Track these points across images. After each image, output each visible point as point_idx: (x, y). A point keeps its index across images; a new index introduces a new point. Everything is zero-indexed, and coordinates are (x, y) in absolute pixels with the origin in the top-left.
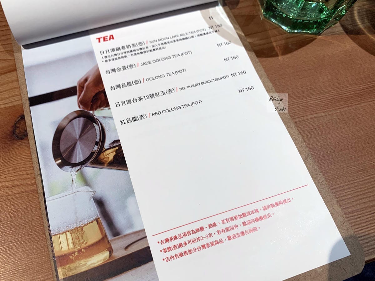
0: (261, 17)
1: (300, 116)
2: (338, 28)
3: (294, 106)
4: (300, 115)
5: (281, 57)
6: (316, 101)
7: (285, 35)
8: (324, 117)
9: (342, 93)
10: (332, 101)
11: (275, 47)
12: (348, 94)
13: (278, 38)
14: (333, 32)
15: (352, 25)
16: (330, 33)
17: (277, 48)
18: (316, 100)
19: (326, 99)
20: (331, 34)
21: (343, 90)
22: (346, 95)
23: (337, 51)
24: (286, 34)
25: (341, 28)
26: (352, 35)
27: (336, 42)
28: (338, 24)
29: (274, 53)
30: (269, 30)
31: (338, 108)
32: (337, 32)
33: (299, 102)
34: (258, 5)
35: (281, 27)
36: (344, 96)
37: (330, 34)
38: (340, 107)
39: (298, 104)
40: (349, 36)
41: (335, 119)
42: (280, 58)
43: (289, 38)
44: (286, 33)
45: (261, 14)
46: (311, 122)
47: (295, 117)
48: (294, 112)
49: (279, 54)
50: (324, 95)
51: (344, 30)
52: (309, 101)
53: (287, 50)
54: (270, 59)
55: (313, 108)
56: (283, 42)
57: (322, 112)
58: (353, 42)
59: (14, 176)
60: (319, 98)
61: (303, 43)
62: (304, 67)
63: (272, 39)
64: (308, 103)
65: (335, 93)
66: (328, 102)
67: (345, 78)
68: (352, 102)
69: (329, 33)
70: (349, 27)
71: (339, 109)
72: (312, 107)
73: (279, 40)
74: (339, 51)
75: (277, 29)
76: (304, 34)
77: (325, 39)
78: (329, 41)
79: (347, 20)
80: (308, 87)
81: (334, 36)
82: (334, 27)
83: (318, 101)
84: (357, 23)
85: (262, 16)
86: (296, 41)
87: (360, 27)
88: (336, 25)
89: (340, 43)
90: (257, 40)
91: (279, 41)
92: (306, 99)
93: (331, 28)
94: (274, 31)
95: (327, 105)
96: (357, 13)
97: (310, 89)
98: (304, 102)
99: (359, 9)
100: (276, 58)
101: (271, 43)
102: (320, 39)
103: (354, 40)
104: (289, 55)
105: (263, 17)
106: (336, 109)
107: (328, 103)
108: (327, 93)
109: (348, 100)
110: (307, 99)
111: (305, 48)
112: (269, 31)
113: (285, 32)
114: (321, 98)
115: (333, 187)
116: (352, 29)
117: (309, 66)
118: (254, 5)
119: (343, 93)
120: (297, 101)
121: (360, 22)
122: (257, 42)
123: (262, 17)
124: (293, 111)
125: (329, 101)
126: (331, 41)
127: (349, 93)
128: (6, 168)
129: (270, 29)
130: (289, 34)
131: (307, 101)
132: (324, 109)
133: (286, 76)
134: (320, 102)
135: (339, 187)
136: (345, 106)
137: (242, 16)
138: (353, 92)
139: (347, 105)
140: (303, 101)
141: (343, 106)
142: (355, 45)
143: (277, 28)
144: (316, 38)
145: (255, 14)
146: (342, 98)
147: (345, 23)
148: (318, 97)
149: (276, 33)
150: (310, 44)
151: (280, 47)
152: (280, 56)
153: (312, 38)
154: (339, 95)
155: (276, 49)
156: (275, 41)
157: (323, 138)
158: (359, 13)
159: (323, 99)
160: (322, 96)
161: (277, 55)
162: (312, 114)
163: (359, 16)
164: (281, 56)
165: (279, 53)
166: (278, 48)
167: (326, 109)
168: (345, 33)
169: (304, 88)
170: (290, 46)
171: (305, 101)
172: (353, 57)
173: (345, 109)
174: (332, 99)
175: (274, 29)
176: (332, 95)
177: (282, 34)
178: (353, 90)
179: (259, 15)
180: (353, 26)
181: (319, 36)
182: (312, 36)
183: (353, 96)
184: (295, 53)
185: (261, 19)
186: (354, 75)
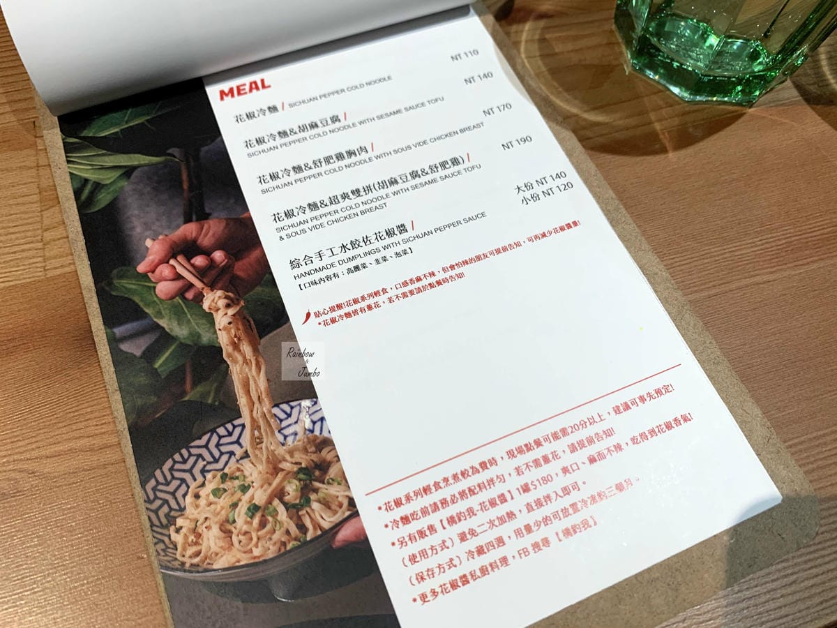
0: (625, 68)
1: (722, 282)
2: (788, 91)
3: (706, 261)
4: (721, 279)
5: (673, 154)
6: (753, 249)
7: (677, 107)
8: (772, 283)
9: (805, 229)
10: (787, 249)
11: (660, 132)
12: (818, 233)
13: (664, 112)
14: (779, 101)
15: (816, 86)
16: (774, 102)
17: (663, 134)
18: (752, 247)
19: (774, 244)
20: (776, 103)
21: (808, 223)
22: (815, 234)
23: (791, 141)
24: (680, 104)
25: (794, 92)
26: (818, 107)
27: (787, 121)
28: (788, 83)
29: (657, 146)
30: (642, 97)
31: (801, 262)
32: (788, 99)
33: (716, 251)
34: (618, 43)
35: (669, 90)
36: (812, 237)
37: (772, 105)
38: (805, 261)
39: (715, 256)
40: (814, 109)
41: (795, 286)
42: (671, 155)
43: (689, 113)
44: (682, 102)
45: (626, 62)
46: (744, 294)
47: (711, 284)
48: (707, 272)
49: (668, 149)
50: (770, 235)
51: (802, 96)
52: (737, 248)
53: (684, 139)
54: (649, 158)
55: (747, 264)
56: (676, 121)
57: (767, 273)
58: (822, 121)
59: (102, 424)
60: (760, 243)
61: (718, 123)
62: (723, 174)
63: (653, 116)
64: (736, 253)
65: (792, 231)
66: (778, 249)
67: (810, 198)
68: (829, 249)
69: (770, 102)
70: (813, 89)
71: (802, 265)
72: (745, 263)
73: (666, 117)
74: (794, 140)
75: (660, 94)
76: (720, 105)
77: (764, 115)
78: (771, 119)
79: (806, 75)
80: (734, 219)
81: (782, 108)
82: (780, 90)
83: (756, 249)
84: (828, 80)
85: (627, 66)
86: (703, 119)
87: (833, 89)
88: (784, 84)
89: (794, 123)
90: (621, 119)
91: (667, 119)
92: (731, 246)
93: (773, 91)
94: (654, 97)
95: (777, 258)
96: (826, 59)
97: (739, 224)
98: (727, 251)
99: (829, 52)
100: (663, 156)
101: (650, 123)
102: (751, 115)
103: (824, 116)
104: (690, 151)
105: (630, 69)
106: (796, 266)
107: (777, 252)
108: (775, 231)
109: (820, 245)
110: (735, 245)
111: (722, 134)
112: (646, 99)
113: (677, 99)
114: (764, 241)
115: (803, 438)
116: (819, 93)
117: (734, 173)
118: (610, 43)
119: (809, 231)
120: (713, 250)
121: (834, 78)
122: (621, 122)
123: (628, 68)
124: (705, 271)
125: (779, 247)
126: (776, 118)
127: (822, 231)
128: (83, 406)
129: (647, 95)
130: (686, 104)
131: (734, 249)
132: (772, 265)
133: (686, 196)
134: (761, 252)
135: (814, 438)
136: (815, 258)
137: (587, 67)
138: (831, 229)
139: (819, 257)
140: (725, 249)
141: (811, 259)
142: (825, 127)
143: (661, 91)
144: (745, 113)
145: (615, 63)
146: (807, 242)
147: (804, 80)
148: (756, 240)
149: (661, 103)
150: (733, 127)
151: (669, 132)
152: (670, 152)
153: (734, 114)
154: (801, 235)
155: (661, 136)
156: (659, 120)
157: (772, 330)
158: (830, 58)
159: (767, 243)
160: (764, 237)
161: (664, 150)
162: (746, 278)
163: (830, 65)
164: (673, 152)
165: (667, 145)
166: (666, 134)
167: (774, 267)
168: (804, 103)
169: (725, 221)
170: (691, 130)
171: (730, 250)
172: (825, 153)
173: (815, 266)
174: (786, 243)
175: (655, 93)
176: (786, 234)
177: (671, 106)
178: (829, 223)
179: (622, 64)
180: (819, 87)
181: (750, 107)
182: (735, 108)
183: (831, 236)
184: (702, 145)
185: (627, 73)
186: (829, 192)
